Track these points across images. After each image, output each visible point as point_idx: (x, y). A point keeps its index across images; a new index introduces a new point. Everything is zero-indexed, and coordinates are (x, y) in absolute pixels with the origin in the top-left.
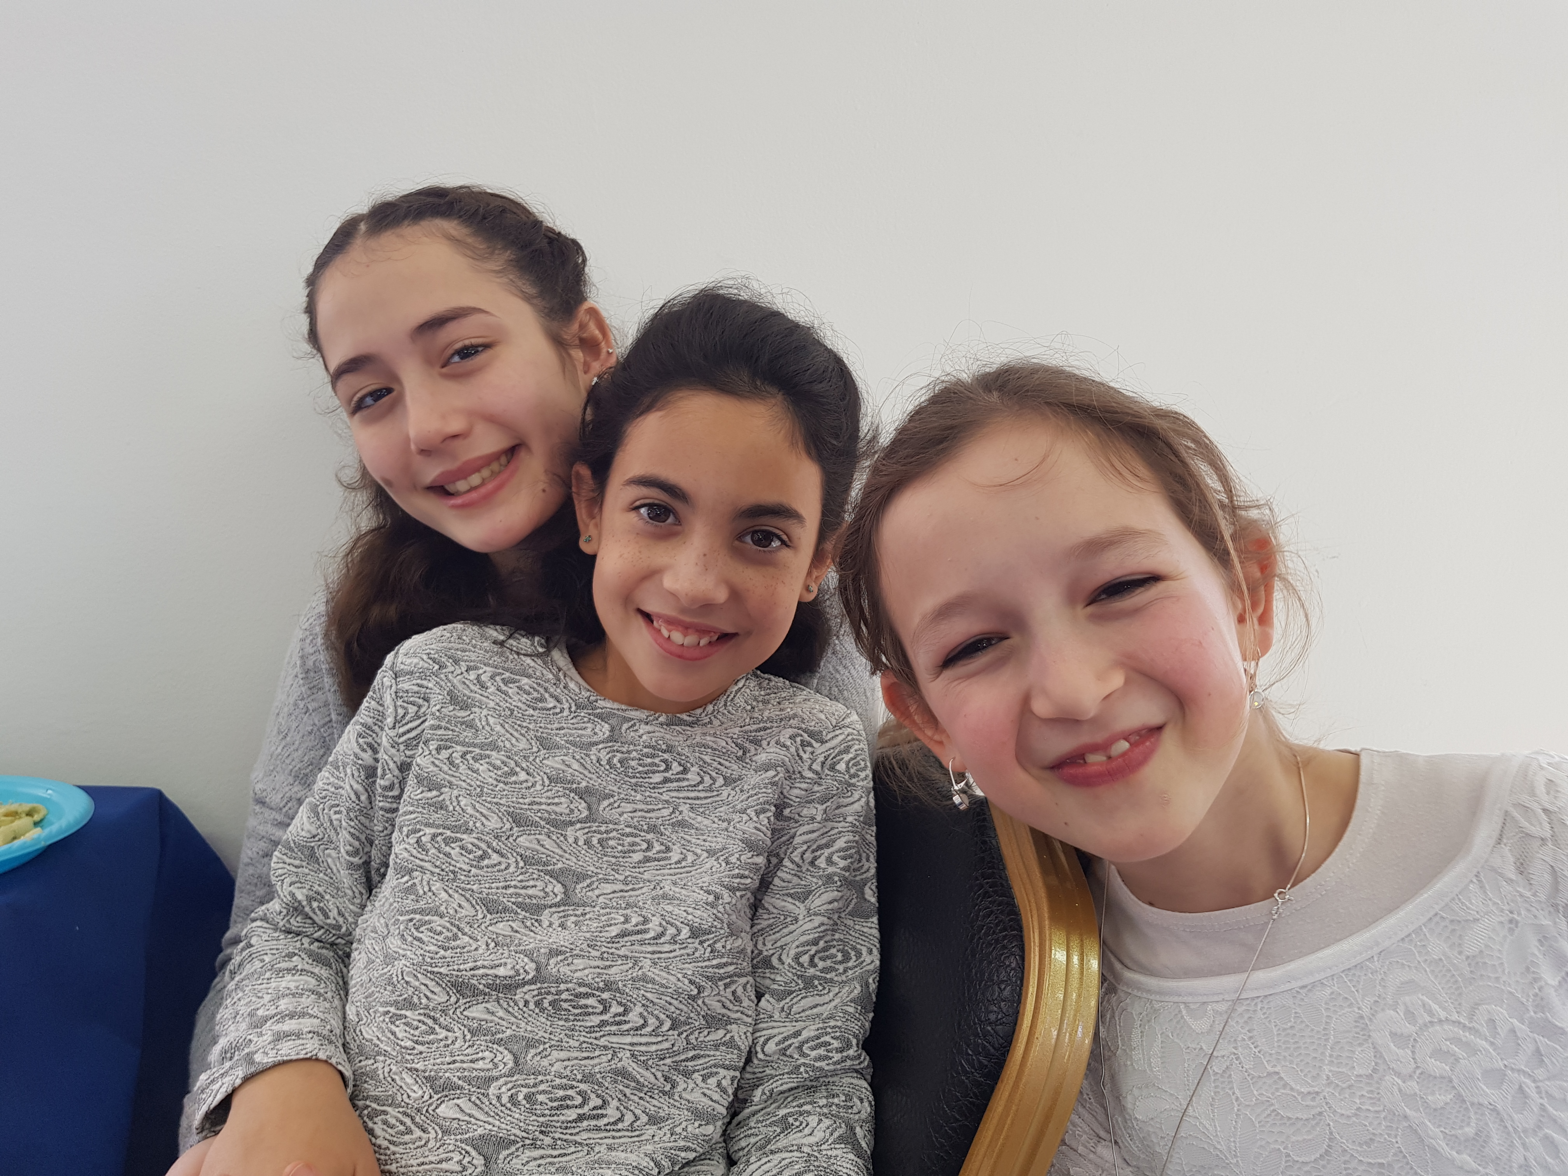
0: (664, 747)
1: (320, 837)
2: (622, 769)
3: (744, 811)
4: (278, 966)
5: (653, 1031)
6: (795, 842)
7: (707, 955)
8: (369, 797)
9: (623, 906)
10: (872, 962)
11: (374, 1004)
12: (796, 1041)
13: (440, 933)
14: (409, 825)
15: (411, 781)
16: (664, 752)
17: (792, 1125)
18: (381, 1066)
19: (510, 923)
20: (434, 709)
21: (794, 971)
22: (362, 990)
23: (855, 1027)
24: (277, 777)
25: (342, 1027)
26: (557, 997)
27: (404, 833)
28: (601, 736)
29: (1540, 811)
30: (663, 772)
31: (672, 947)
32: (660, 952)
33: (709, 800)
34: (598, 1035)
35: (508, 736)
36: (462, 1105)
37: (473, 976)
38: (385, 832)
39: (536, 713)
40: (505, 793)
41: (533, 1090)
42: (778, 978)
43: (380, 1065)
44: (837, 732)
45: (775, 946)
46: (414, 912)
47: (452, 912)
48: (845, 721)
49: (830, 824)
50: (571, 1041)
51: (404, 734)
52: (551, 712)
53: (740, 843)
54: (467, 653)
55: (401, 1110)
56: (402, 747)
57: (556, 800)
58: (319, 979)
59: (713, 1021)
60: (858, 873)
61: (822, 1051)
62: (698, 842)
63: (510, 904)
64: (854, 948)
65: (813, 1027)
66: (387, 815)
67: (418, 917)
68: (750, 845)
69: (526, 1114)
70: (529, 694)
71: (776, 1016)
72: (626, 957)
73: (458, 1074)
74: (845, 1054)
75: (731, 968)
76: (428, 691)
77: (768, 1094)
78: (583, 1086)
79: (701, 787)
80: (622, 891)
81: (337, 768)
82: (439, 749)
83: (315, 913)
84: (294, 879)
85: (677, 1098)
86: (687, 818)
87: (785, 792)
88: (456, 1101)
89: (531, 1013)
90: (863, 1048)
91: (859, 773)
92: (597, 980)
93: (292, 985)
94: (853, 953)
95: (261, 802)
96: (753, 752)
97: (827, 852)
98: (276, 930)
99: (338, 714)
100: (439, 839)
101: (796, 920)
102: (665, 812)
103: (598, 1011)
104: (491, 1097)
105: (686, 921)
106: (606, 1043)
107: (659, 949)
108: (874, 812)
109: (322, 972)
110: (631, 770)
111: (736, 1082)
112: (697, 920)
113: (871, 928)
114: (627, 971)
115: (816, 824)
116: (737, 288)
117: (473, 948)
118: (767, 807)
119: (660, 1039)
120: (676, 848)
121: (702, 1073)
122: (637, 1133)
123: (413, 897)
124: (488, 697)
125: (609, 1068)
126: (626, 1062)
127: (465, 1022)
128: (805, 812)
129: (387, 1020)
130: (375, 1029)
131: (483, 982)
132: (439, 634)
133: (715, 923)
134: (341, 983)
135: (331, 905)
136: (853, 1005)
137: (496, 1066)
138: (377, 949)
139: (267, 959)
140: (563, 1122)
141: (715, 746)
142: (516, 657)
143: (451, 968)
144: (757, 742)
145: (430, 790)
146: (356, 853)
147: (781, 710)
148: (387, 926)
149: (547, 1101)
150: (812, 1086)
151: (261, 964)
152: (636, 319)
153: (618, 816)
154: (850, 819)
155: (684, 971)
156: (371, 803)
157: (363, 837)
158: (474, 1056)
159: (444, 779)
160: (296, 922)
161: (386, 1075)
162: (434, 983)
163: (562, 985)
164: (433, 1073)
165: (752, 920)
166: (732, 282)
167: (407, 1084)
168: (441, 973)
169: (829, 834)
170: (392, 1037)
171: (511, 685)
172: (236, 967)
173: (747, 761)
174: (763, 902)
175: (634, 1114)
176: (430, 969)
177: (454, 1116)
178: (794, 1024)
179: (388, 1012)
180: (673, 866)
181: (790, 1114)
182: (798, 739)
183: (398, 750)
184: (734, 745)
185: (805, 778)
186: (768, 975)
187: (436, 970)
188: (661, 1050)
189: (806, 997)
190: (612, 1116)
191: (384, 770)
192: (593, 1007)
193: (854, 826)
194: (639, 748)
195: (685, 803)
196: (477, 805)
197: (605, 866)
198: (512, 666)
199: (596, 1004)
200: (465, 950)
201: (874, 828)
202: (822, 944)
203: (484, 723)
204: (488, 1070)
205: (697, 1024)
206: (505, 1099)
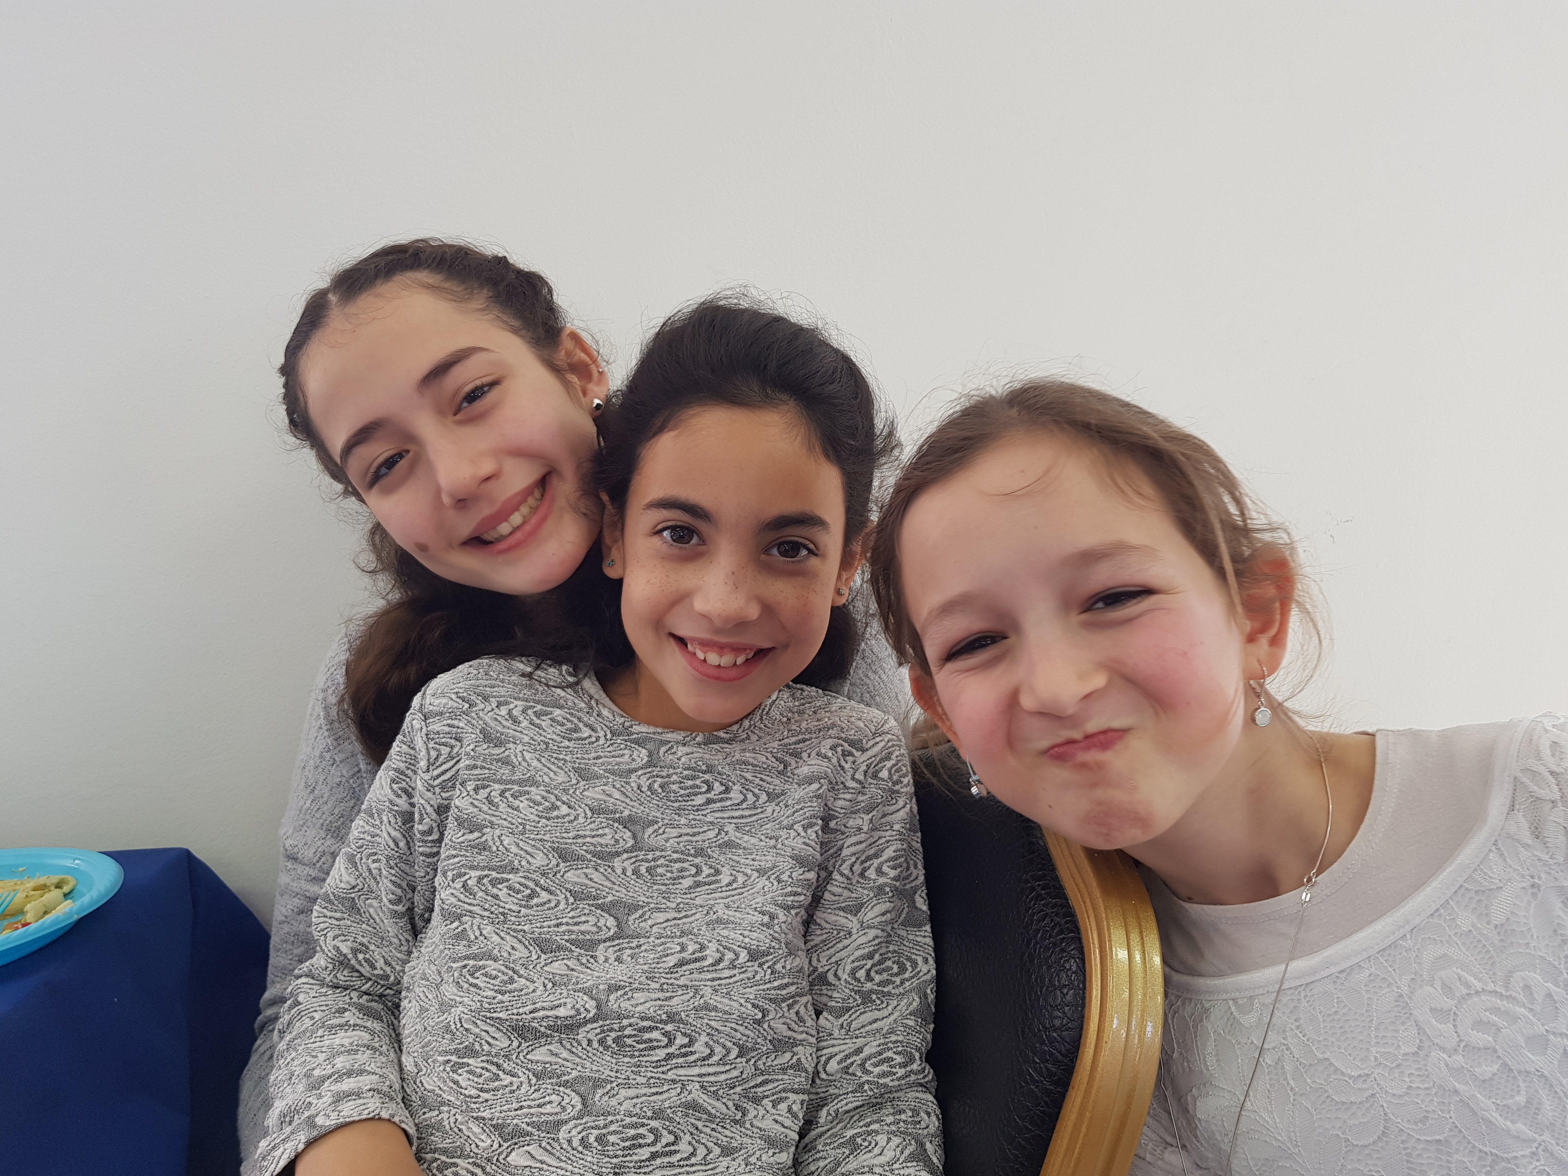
0: (704, 768)
1: (360, 887)
2: (664, 794)
3: (791, 827)
4: (329, 1022)
5: (721, 1060)
6: (843, 854)
7: (767, 977)
8: (408, 843)
9: (678, 934)
10: (929, 971)
11: (432, 1053)
12: (858, 1059)
13: (496, 978)
14: (453, 870)
15: (451, 824)
16: (704, 772)
17: (861, 1145)
18: (447, 1117)
19: (565, 961)
20: (468, 749)
21: (851, 987)
22: (418, 1040)
23: (916, 1040)
24: (308, 832)
25: (400, 1081)
26: (620, 1033)
27: (449, 879)
28: (639, 763)
29: (1548, 774)
30: (705, 793)
31: (732, 973)
32: (720, 979)
33: (754, 818)
34: (665, 1069)
35: (546, 770)
36: (532, 1152)
37: (534, 1018)
38: (427, 877)
39: (571, 744)
40: (548, 829)
41: (604, 1131)
42: (835, 995)
43: (445, 1116)
44: (878, 739)
45: (830, 962)
46: (467, 957)
47: (505, 955)
48: (884, 727)
49: (877, 834)
50: (638, 1078)
51: (439, 776)
52: (587, 742)
53: (790, 860)
54: (496, 689)
55: (471, 1160)
56: (437, 790)
57: (600, 832)
58: (372, 1033)
59: (780, 1045)
60: (907, 881)
61: (885, 1067)
62: (747, 861)
63: (563, 942)
64: (909, 959)
65: (875, 1043)
66: (428, 860)
67: (471, 962)
68: (800, 861)
69: (599, 1156)
70: (563, 725)
71: (836, 1033)
72: (686, 986)
73: (526, 1120)
74: (908, 1069)
75: (792, 989)
76: (459, 731)
77: (833, 1114)
78: (654, 1124)
79: (744, 806)
80: (675, 919)
81: (372, 816)
82: (476, 790)
83: (362, 965)
84: (337, 932)
85: (748, 1125)
86: (733, 838)
87: (829, 803)
88: (526, 1148)
89: (595, 1052)
90: (926, 1061)
91: (902, 779)
92: (659, 1012)
93: (346, 1042)
94: (908, 964)
95: (293, 858)
96: (794, 765)
97: (876, 862)
98: (322, 985)
99: (367, 764)
100: (485, 881)
101: (850, 934)
102: (711, 834)
103: (663, 1044)
104: (562, 1141)
105: (743, 945)
106: (674, 1077)
107: (718, 976)
108: (918, 817)
109: (374, 1025)
110: (672, 795)
111: (805, 1105)
112: (755, 942)
113: (925, 937)
114: (688, 1001)
115: (863, 835)
116: (736, 298)
117: (530, 990)
118: (814, 821)
119: (728, 1067)
120: (726, 870)
121: (771, 1098)
122: (711, 1166)
123: (465, 942)
124: (521, 732)
125: (679, 1102)
126: (696, 1094)
127: (529, 1066)
128: (851, 823)
129: (448, 1069)
130: (436, 1079)
131: (545, 1024)
132: (466, 672)
133: (773, 944)
134: (394, 1035)
135: (377, 955)
136: (912, 1018)
137: (564, 1109)
138: (430, 996)
139: (317, 1016)
140: (636, 1162)
141: (755, 762)
142: (546, 688)
143: (510, 1012)
144: (797, 755)
145: (471, 832)
146: (399, 901)
147: (819, 720)
148: (440, 973)
149: (619, 1141)
150: (877, 1103)
151: (312, 1022)
152: (638, 341)
153: (664, 843)
154: (897, 827)
155: (746, 996)
156: (409, 848)
157: (404, 884)
158: (540, 1101)
159: (485, 820)
160: (343, 977)
161: (453, 1125)
162: (494, 1029)
163: (624, 1021)
164: (500, 1121)
165: (804, 936)
166: (731, 293)
167: (475, 1134)
168: (500, 1019)
169: (877, 844)
170: (455, 1087)
171: (543, 718)
172: (286, 1027)
173: (789, 774)
174: (815, 917)
175: (706, 1147)
176: (488, 1015)
177: (526, 1164)
178: (854, 1040)
179: (448, 1061)
180: (724, 889)
181: (858, 1135)
182: (839, 749)
183: (434, 793)
184: (774, 760)
185: (848, 788)
186: (825, 992)
187: (495, 1015)
188: (731, 1079)
189: (865, 1012)
190: (685, 1152)
191: (421, 815)
192: (658, 1041)
193: (901, 834)
194: (678, 771)
195: (730, 823)
196: (521, 844)
197: (656, 895)
198: (543, 697)
199: (660, 1037)
200: (522, 993)
201: (919, 834)
202: (877, 957)
203: (520, 759)
204: (556, 1114)
205: (764, 1049)
206: (576, 1143)
